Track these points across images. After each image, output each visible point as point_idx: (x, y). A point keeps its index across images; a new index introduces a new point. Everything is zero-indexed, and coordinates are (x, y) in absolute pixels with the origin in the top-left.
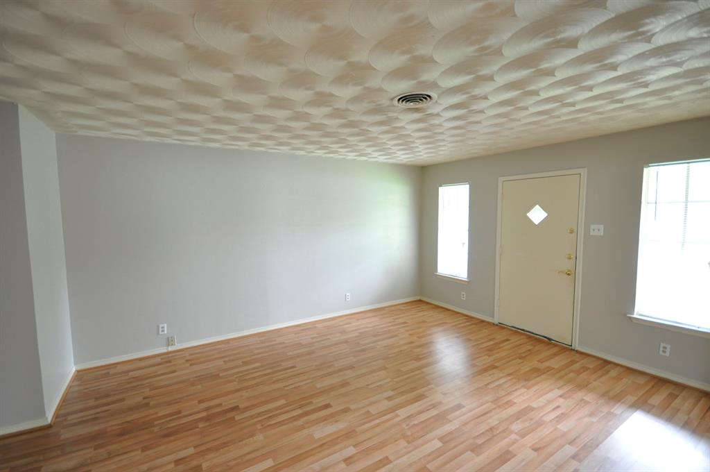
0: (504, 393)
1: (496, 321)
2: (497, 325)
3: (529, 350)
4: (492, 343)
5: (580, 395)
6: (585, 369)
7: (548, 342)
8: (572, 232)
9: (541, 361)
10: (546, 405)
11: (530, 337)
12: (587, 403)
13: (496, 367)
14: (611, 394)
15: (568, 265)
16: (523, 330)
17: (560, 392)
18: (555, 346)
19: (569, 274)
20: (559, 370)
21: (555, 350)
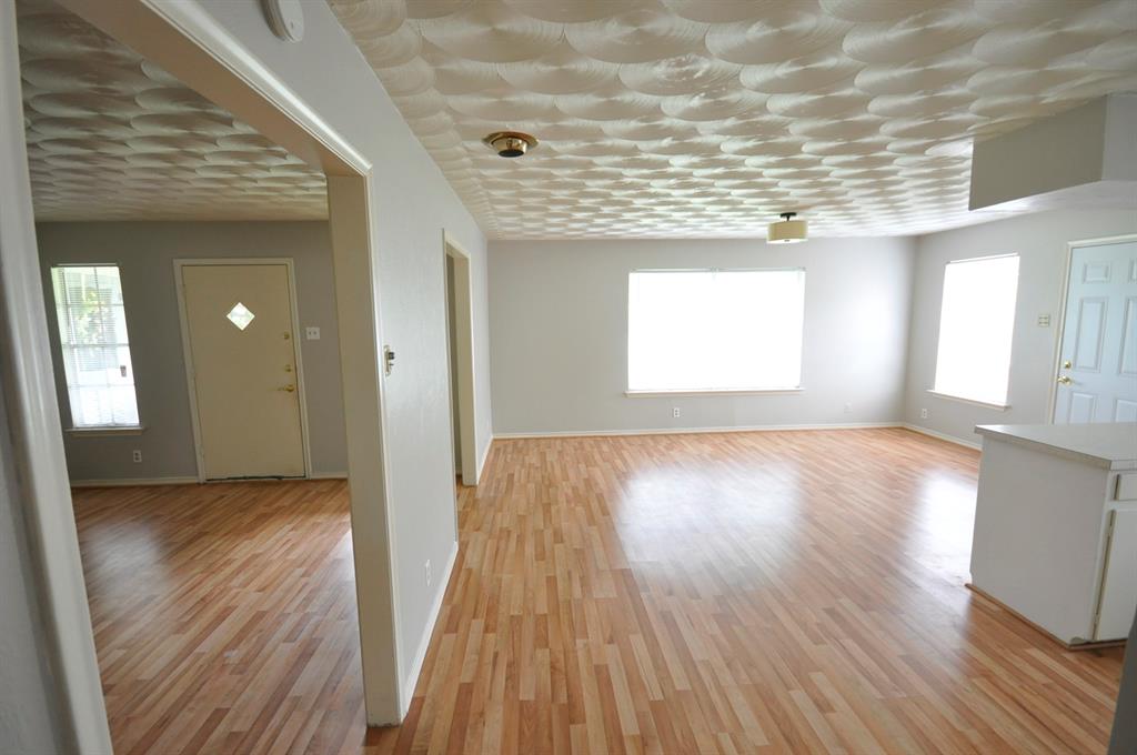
0: (218, 556)
1: (202, 478)
2: (205, 484)
3: (254, 498)
4: (197, 508)
5: (313, 520)
6: (319, 494)
7: (278, 481)
8: (287, 337)
9: (270, 505)
10: (275, 544)
11: (253, 483)
12: (319, 524)
13: (206, 533)
14: (343, 507)
15: (287, 379)
16: (245, 478)
17: (290, 527)
18: (287, 482)
19: (290, 391)
20: (291, 506)
21: (287, 487)
